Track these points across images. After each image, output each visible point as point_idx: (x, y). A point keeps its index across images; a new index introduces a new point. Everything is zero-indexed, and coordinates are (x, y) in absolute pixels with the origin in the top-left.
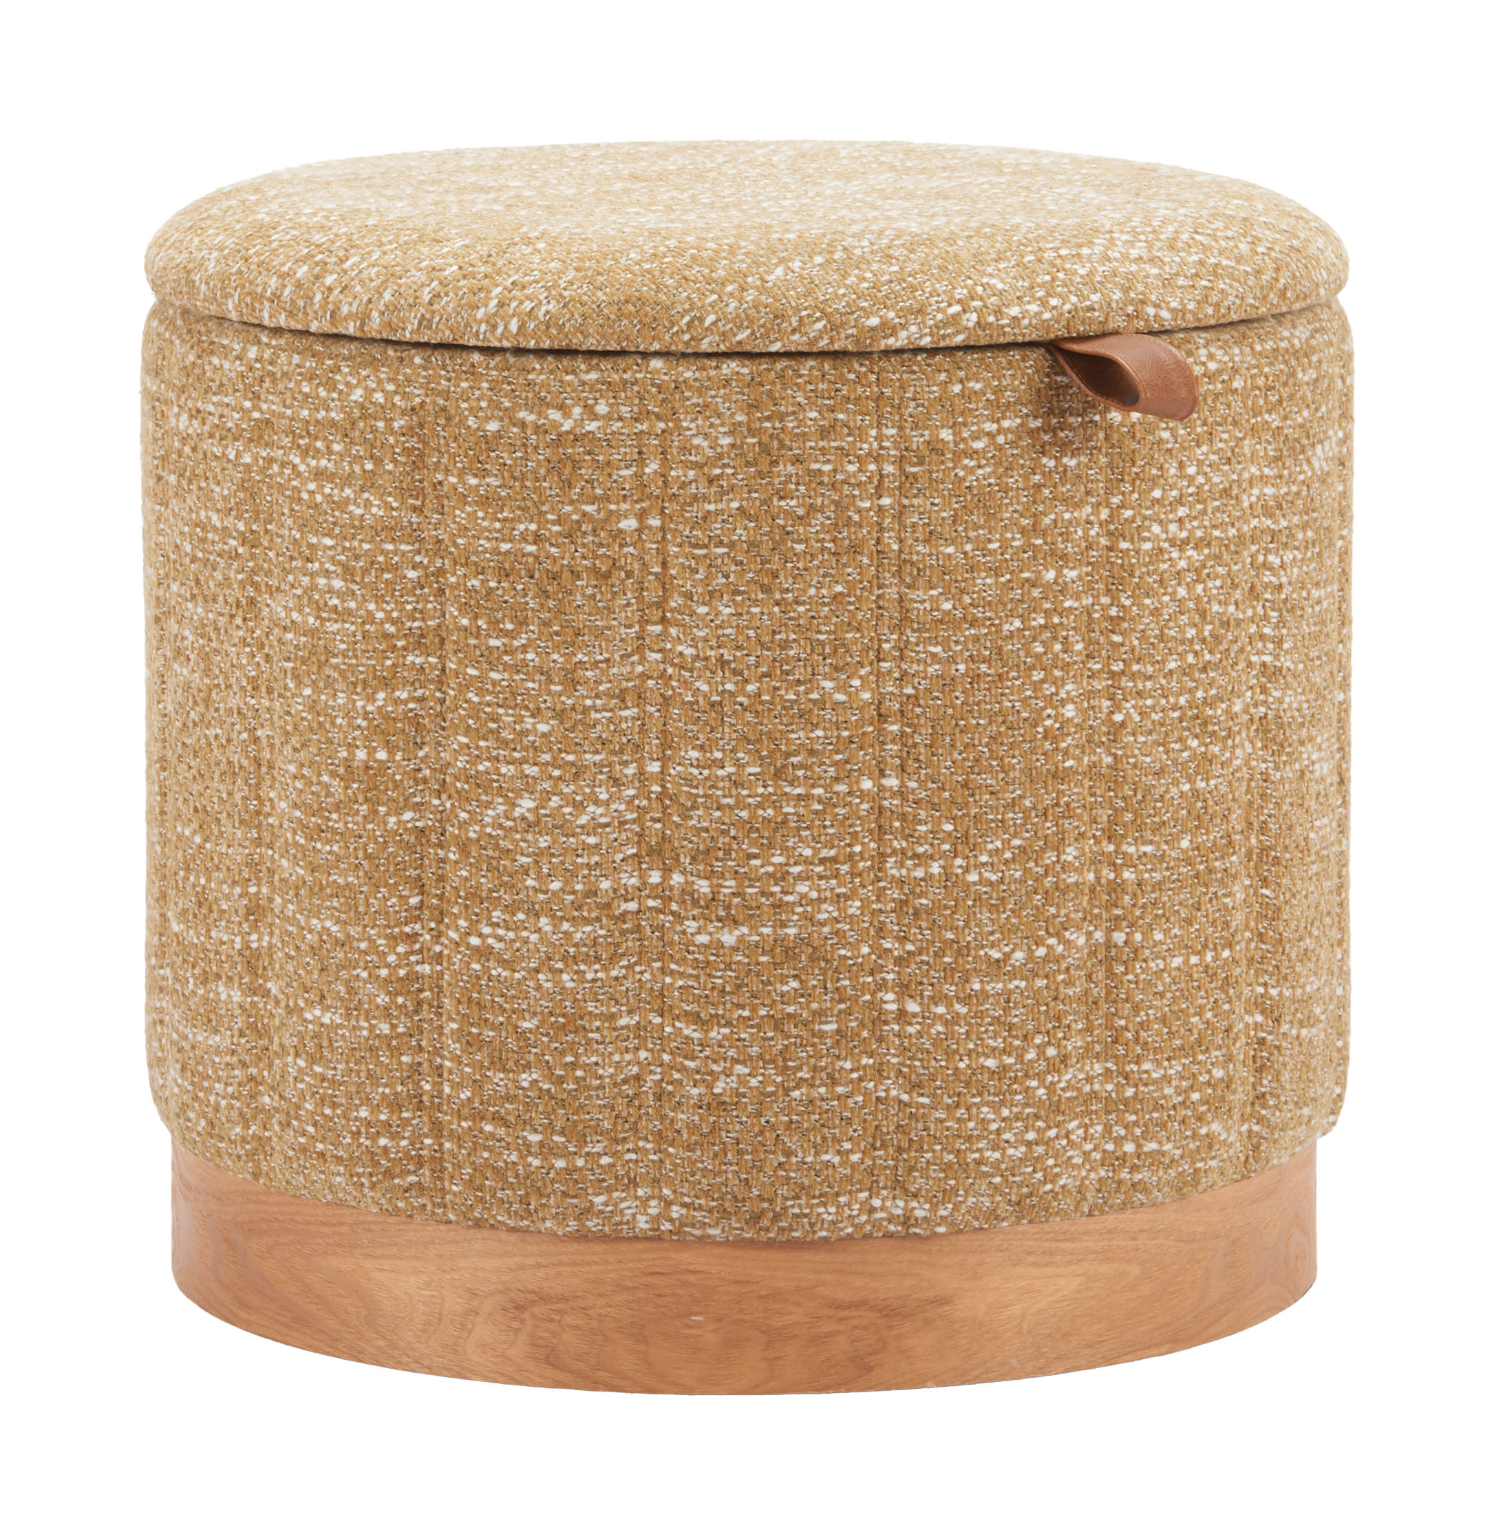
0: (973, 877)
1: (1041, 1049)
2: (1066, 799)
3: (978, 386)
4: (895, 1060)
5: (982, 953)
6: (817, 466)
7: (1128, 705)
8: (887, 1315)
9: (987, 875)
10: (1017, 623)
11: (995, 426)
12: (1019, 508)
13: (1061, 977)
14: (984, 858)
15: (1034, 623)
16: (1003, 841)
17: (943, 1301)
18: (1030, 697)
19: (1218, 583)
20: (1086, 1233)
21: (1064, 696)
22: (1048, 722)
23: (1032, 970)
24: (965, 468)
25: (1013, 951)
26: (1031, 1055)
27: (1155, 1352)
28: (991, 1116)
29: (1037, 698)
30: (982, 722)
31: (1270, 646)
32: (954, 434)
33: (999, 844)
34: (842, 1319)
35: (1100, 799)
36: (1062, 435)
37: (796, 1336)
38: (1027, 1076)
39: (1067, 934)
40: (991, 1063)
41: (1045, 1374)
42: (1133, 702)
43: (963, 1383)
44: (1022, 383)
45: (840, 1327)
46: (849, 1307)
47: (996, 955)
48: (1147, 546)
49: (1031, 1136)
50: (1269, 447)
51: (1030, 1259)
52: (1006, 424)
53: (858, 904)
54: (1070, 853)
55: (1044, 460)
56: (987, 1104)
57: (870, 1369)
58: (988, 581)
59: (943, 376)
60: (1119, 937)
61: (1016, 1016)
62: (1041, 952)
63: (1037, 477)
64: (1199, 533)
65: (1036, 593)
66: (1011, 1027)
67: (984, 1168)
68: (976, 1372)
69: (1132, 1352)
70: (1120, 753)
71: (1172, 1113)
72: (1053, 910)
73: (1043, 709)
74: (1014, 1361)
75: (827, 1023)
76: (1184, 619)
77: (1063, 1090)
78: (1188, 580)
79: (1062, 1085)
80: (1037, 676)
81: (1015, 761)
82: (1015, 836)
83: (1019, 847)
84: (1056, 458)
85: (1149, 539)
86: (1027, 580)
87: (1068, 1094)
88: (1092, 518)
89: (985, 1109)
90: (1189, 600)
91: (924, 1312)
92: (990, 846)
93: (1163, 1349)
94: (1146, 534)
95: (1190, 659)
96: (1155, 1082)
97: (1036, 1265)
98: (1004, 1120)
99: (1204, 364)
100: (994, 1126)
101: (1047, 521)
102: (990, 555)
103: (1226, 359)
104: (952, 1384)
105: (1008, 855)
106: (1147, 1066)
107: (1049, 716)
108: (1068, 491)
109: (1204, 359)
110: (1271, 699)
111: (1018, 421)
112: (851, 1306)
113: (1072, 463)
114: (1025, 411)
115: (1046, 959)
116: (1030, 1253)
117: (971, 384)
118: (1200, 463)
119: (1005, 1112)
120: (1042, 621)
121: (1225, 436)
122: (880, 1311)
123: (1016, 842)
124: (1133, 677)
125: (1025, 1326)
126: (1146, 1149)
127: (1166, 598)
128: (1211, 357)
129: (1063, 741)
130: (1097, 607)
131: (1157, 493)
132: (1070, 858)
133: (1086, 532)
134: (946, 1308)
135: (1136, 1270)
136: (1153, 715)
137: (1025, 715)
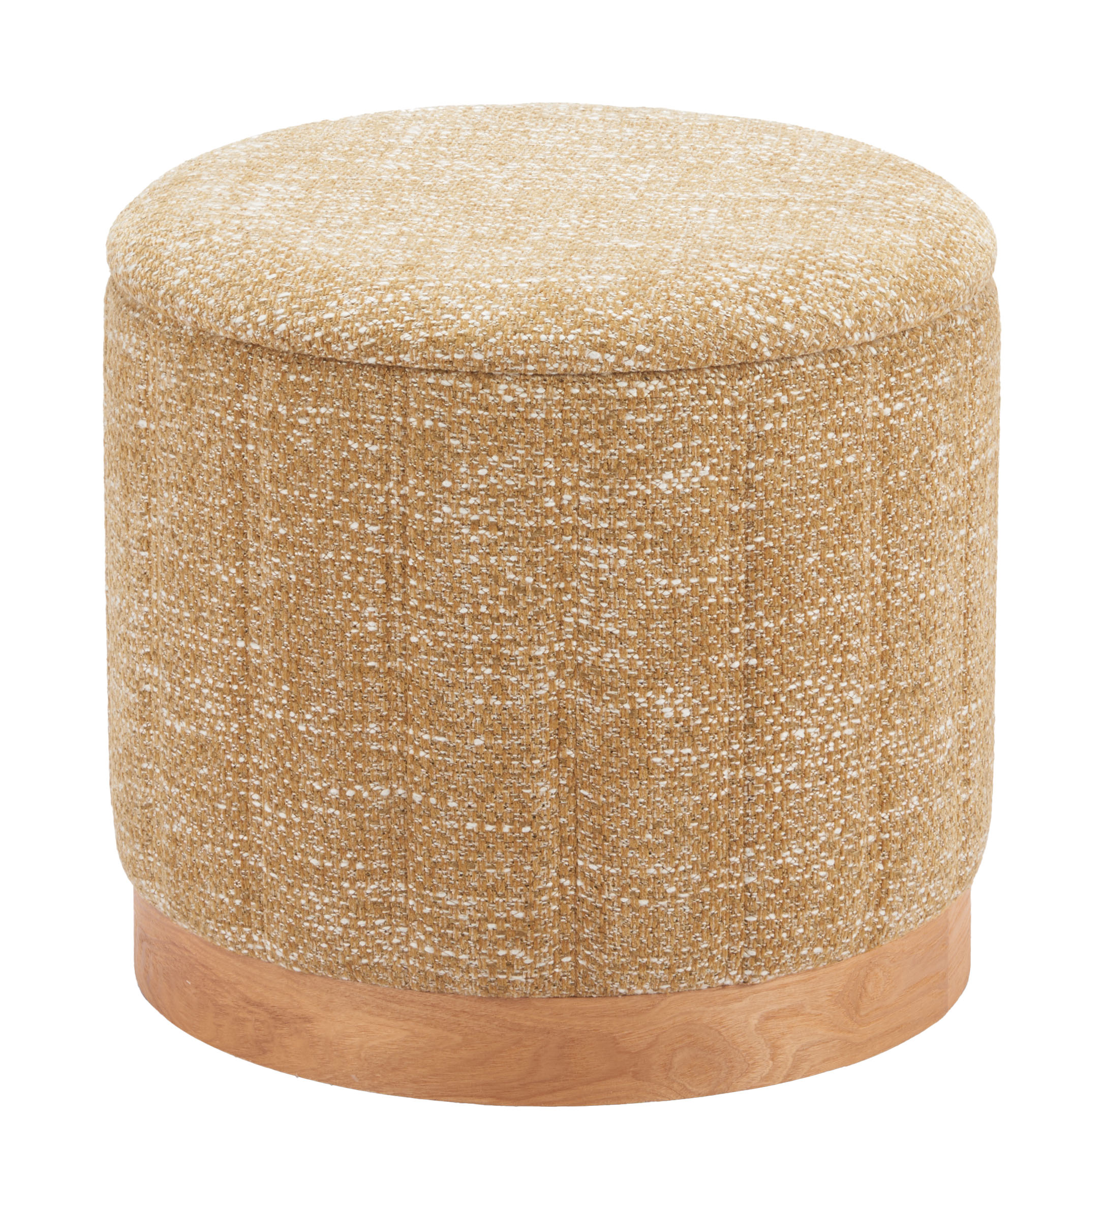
0: (302, 728)
1: (353, 861)
2: (370, 688)
3: (307, 379)
4: (259, 842)
5: (308, 783)
6: (213, 412)
7: (421, 632)
8: (273, 1018)
9: (311, 729)
10: (330, 555)
11: (315, 411)
12: (332, 473)
13: (367, 815)
14: (308, 717)
15: (343, 558)
16: (323, 708)
17: (307, 1019)
18: (341, 610)
19: (513, 558)
20: (412, 1001)
21: (367, 615)
22: (354, 631)
23: (344, 805)
24: (293, 435)
25: (329, 787)
26: (344, 864)
27: (476, 1100)
28: (316, 900)
29: (345, 611)
30: (307, 619)
31: (589, 613)
32: (288, 410)
33: (319, 709)
34: (252, 1012)
35: (400, 695)
36: (364, 426)
37: (228, 1014)
38: (341, 879)
39: (372, 785)
40: (315, 862)
41: (378, 1092)
42: (426, 631)
43: (319, 1081)
44: (339, 383)
45: (249, 1017)
46: (253, 1005)
47: (318, 787)
48: (438, 520)
49: (344, 921)
50: (585, 466)
51: (366, 1008)
52: (323, 410)
53: (236, 726)
54: (373, 728)
55: (350, 442)
56: (315, 891)
57: (265, 1052)
58: (310, 520)
59: (285, 367)
60: (417, 797)
61: (332, 834)
62: (350, 793)
63: (345, 454)
64: (492, 519)
65: (344, 536)
66: (329, 841)
67: (314, 935)
68: (328, 1077)
69: (455, 1096)
70: (416, 665)
71: (466, 933)
72: (360, 766)
73: (350, 621)
74: (354, 1076)
75: (221, 803)
76: (478, 579)
77: (370, 895)
78: (481, 551)
79: (368, 891)
80: (346, 596)
81: (330, 653)
82: (331, 705)
83: (334, 714)
84: (360, 443)
85: (439, 516)
86: (338, 526)
87: (374, 899)
88: (393, 491)
89: (312, 894)
90: (482, 566)
91: (295, 1023)
92: (313, 709)
93: (484, 1100)
94: (437, 512)
95: (483, 609)
96: (448, 908)
97: (370, 1013)
98: (326, 904)
99: (498, 395)
100: (318, 907)
101: (352, 486)
102: (311, 501)
103: (525, 395)
104: (312, 1079)
105: (325, 718)
106: (441, 895)
107: (355, 627)
108: (370, 468)
109: (500, 392)
110: (589, 652)
111: (332, 410)
112: (255, 1004)
113: (374, 448)
114: (338, 404)
115: (354, 800)
116: (366, 1004)
117: (303, 377)
118: (491, 468)
119: (326, 900)
120: (348, 558)
121: (522, 452)
122: (271, 1014)
123: (332, 711)
124: (426, 612)
125: (363, 1055)
126: (443, 954)
127: (457, 561)
128: (509, 392)
129: (368, 647)
130: (397, 557)
131: (447, 484)
132: (372, 732)
133: (388, 500)
134: (308, 1025)
135: (458, 1038)
136: (445, 644)
137: (338, 622)
